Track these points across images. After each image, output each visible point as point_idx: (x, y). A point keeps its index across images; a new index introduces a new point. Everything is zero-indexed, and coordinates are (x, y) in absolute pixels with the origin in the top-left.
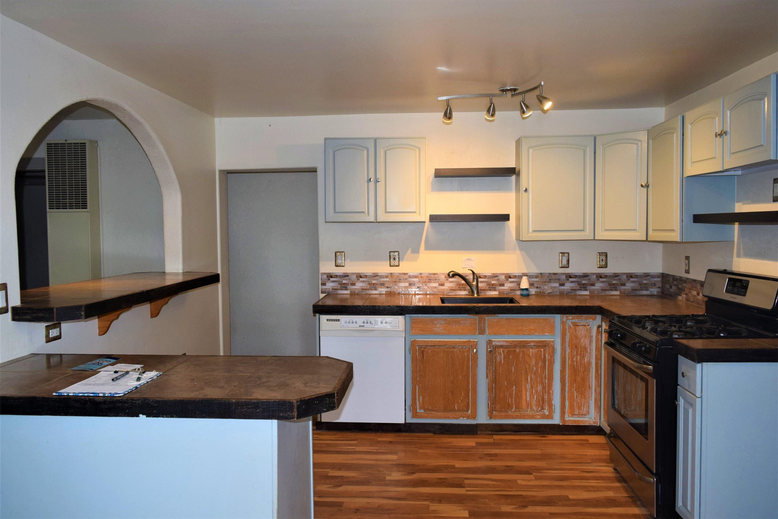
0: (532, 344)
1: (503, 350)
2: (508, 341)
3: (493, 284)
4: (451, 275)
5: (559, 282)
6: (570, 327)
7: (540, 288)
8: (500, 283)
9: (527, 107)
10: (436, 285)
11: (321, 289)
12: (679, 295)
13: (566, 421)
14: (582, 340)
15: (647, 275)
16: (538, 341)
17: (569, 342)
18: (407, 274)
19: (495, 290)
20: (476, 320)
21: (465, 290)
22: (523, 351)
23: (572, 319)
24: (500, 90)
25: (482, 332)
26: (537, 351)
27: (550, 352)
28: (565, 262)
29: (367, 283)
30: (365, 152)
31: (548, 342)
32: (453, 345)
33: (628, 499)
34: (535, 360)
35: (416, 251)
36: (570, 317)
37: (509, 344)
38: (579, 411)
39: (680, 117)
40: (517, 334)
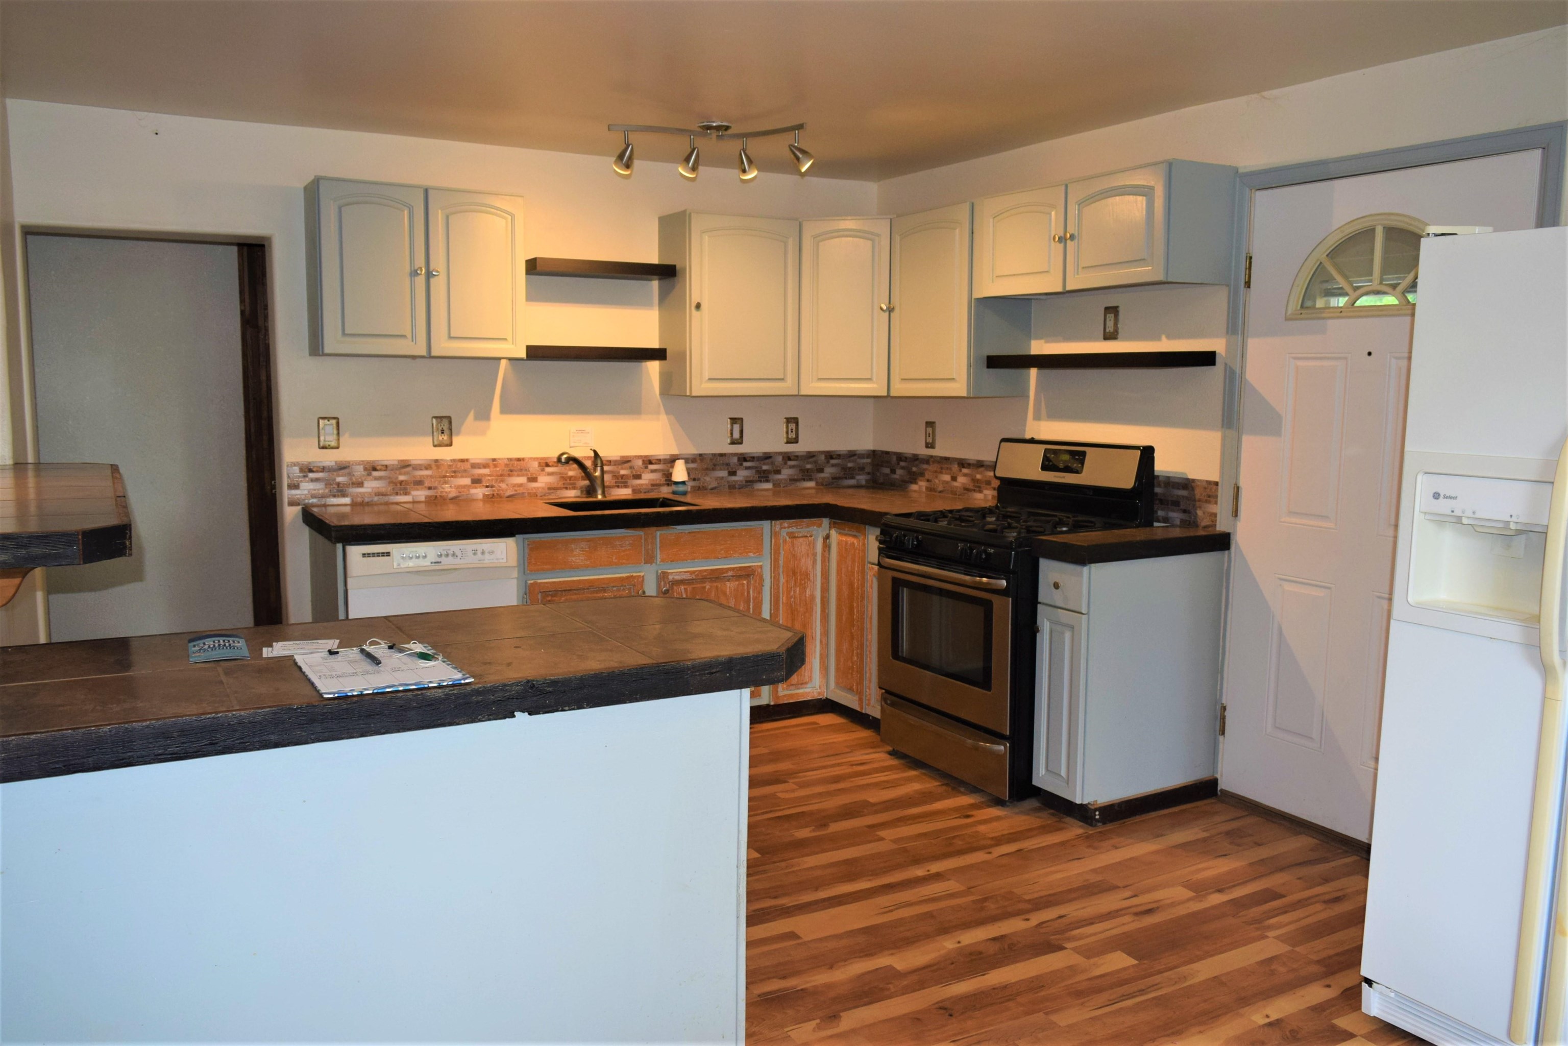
0: (730, 573)
1: (686, 587)
2: (694, 572)
3: (622, 476)
4: (563, 460)
5: (728, 469)
6: (785, 541)
7: (699, 479)
8: (634, 473)
9: (750, 162)
10: (522, 480)
11: (288, 498)
12: (911, 483)
13: (779, 697)
14: (803, 560)
15: (852, 454)
16: (740, 567)
17: (783, 567)
18: (467, 460)
19: (626, 487)
20: (641, 538)
21: (574, 489)
22: (717, 587)
23: (789, 527)
24: (700, 127)
25: (650, 559)
26: (738, 585)
27: (757, 584)
28: (736, 435)
29: (388, 480)
30: (406, 212)
31: (753, 568)
32: (603, 586)
33: (944, 787)
34: (734, 600)
35: (484, 415)
36: (786, 523)
37: (694, 577)
38: (798, 679)
39: (967, 206)
40: (706, 558)
